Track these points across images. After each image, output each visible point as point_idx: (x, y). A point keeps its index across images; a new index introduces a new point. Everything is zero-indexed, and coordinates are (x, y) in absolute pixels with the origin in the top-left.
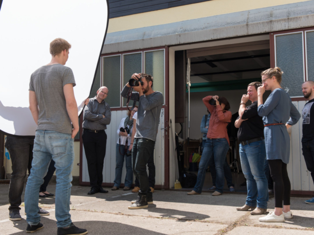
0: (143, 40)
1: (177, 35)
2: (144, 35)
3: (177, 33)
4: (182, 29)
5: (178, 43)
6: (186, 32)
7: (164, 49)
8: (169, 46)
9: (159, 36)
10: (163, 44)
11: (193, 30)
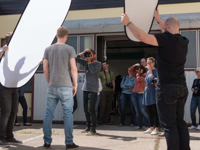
0: (79, 28)
1: (102, 27)
2: (79, 25)
3: (102, 26)
4: (105, 24)
5: (103, 32)
6: (108, 26)
7: (93, 35)
8: (96, 33)
9: (90, 26)
10: (93, 32)
11: (112, 25)
